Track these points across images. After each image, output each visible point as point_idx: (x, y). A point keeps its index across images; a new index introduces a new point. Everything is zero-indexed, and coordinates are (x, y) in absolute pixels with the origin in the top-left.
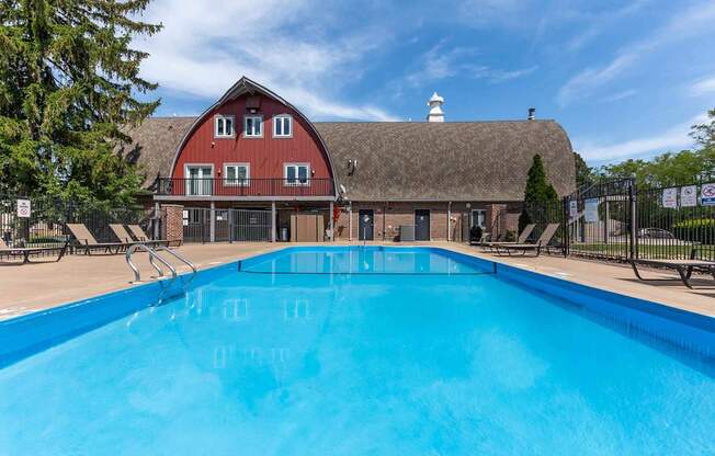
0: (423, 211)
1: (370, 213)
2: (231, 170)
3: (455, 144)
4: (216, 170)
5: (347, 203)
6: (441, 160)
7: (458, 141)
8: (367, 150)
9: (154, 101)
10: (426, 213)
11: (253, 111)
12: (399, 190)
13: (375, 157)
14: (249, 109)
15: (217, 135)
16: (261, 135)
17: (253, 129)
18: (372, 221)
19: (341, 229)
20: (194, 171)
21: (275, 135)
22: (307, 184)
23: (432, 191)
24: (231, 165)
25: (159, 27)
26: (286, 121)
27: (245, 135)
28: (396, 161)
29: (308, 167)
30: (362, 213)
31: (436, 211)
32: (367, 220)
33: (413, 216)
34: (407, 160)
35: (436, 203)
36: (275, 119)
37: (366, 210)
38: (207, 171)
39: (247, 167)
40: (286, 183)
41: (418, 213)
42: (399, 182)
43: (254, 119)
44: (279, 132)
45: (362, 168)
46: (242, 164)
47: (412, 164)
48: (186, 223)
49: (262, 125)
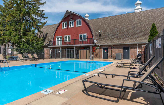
0: (126, 48)
1: (107, 49)
2: (66, 37)
3: (141, 20)
4: (63, 38)
5: (98, 46)
6: (134, 28)
7: (142, 19)
8: (106, 27)
9: (46, 21)
10: (128, 49)
11: (71, 20)
12: (117, 40)
13: (108, 29)
14: (70, 19)
15: (63, 28)
16: (73, 26)
17: (71, 25)
18: (107, 52)
19: (97, 55)
20: (58, 38)
21: (77, 26)
22: (86, 40)
23: (130, 40)
24: (66, 36)
25: (45, 3)
26: (80, 21)
27: (69, 27)
28: (116, 29)
29: (86, 35)
30: (104, 49)
31: (132, 48)
32: (106, 51)
33: (122, 50)
34: (120, 29)
35: (132, 45)
36: (77, 21)
37: (105, 48)
38: (61, 38)
39: (70, 36)
40: (80, 40)
41: (125, 49)
42: (117, 37)
43: (71, 22)
44: (78, 25)
45: (104, 33)
46: (69, 36)
47: (122, 30)
48: (50, 53)
49: (73, 23)
